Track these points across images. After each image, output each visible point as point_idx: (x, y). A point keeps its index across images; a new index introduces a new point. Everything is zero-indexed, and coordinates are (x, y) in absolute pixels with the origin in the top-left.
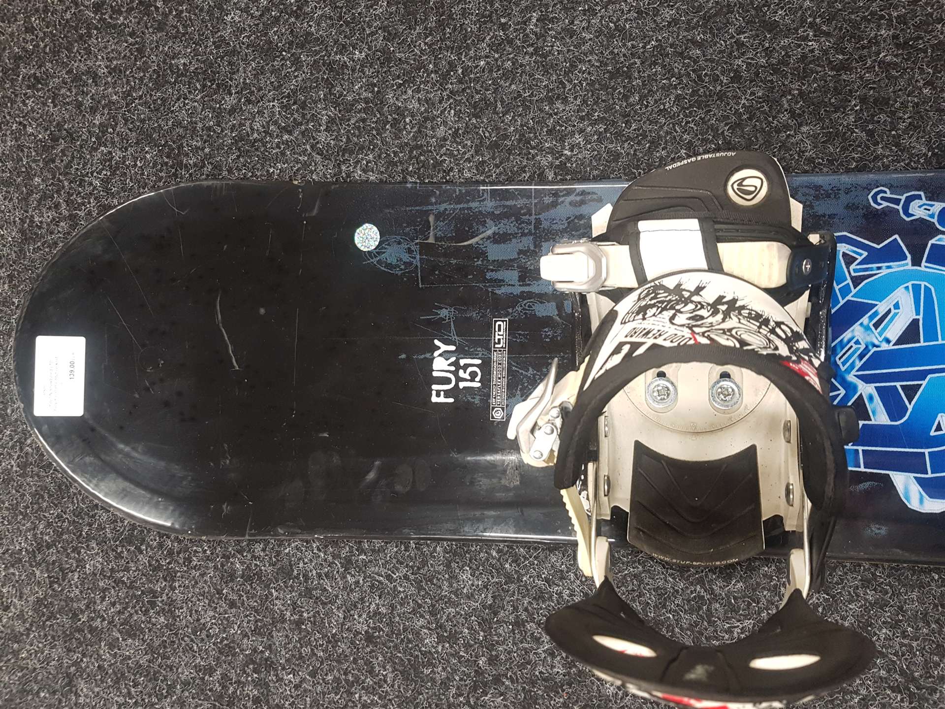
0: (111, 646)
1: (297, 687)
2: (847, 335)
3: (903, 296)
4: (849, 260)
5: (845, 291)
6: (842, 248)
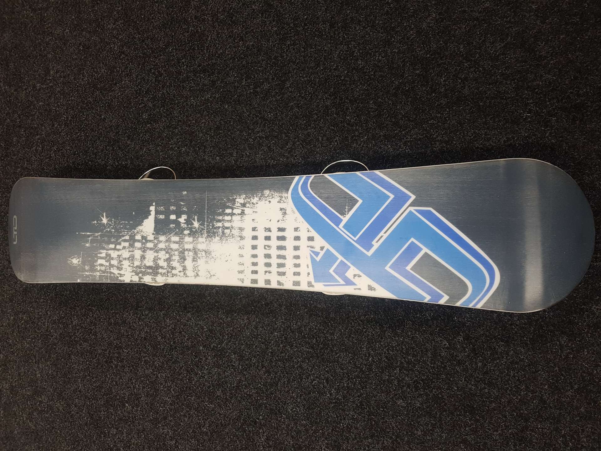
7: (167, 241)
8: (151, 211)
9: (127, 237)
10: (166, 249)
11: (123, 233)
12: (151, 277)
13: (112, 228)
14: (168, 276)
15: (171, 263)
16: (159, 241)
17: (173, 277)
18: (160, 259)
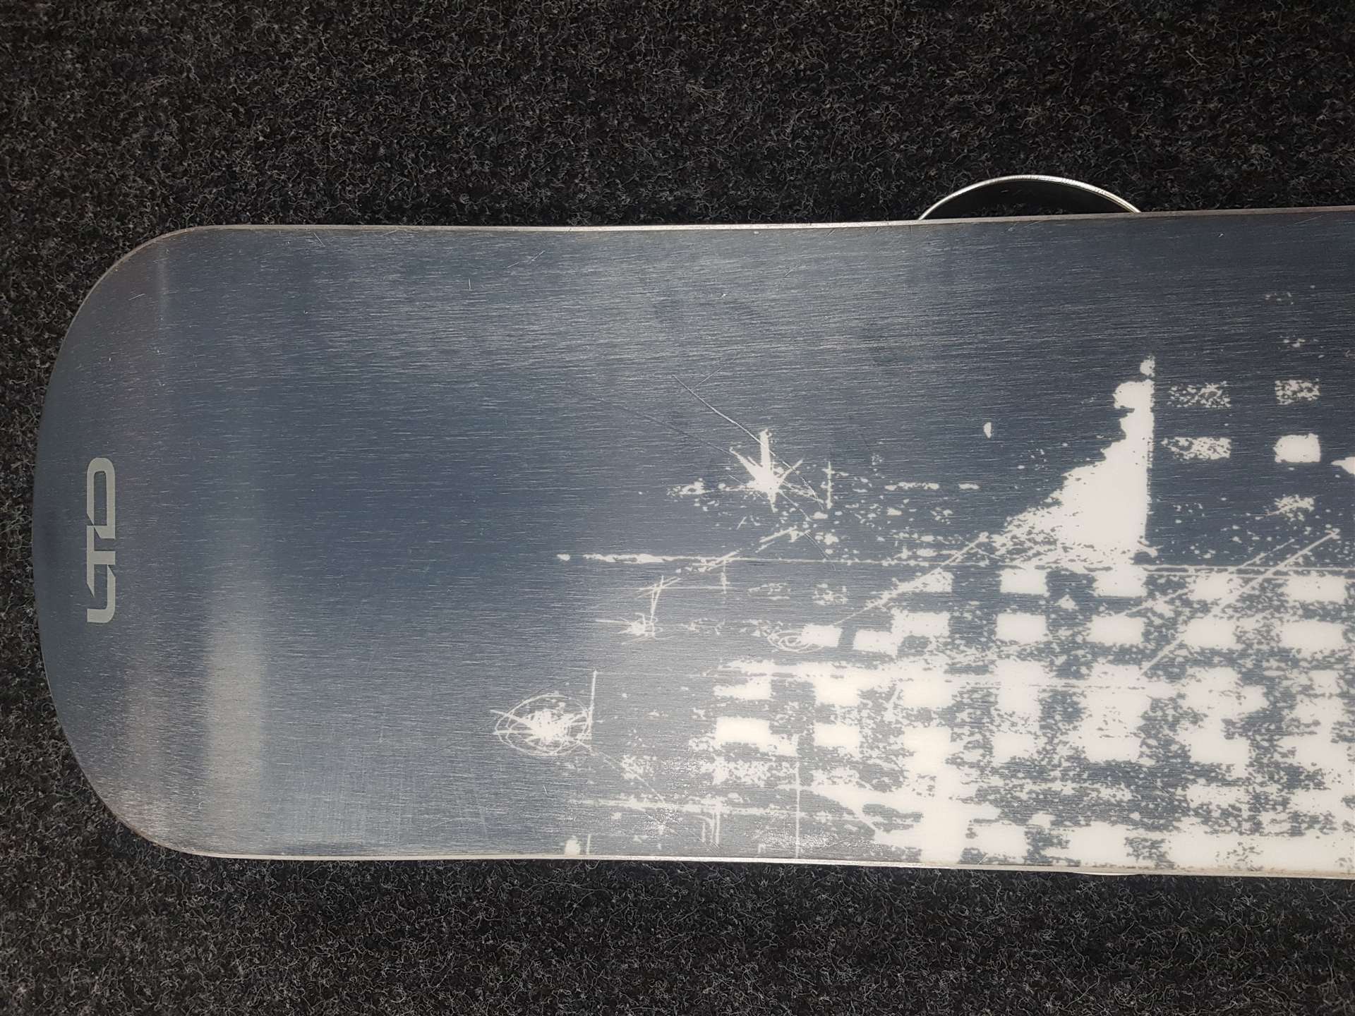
7: (1249, 603)
8: (1124, 412)
9: (938, 582)
10: (1243, 654)
11: (905, 553)
12: (1121, 832)
13: (826, 526)
14: (1257, 828)
15: (1285, 743)
16: (1187, 603)
17: (1295, 832)
18: (1196, 718)
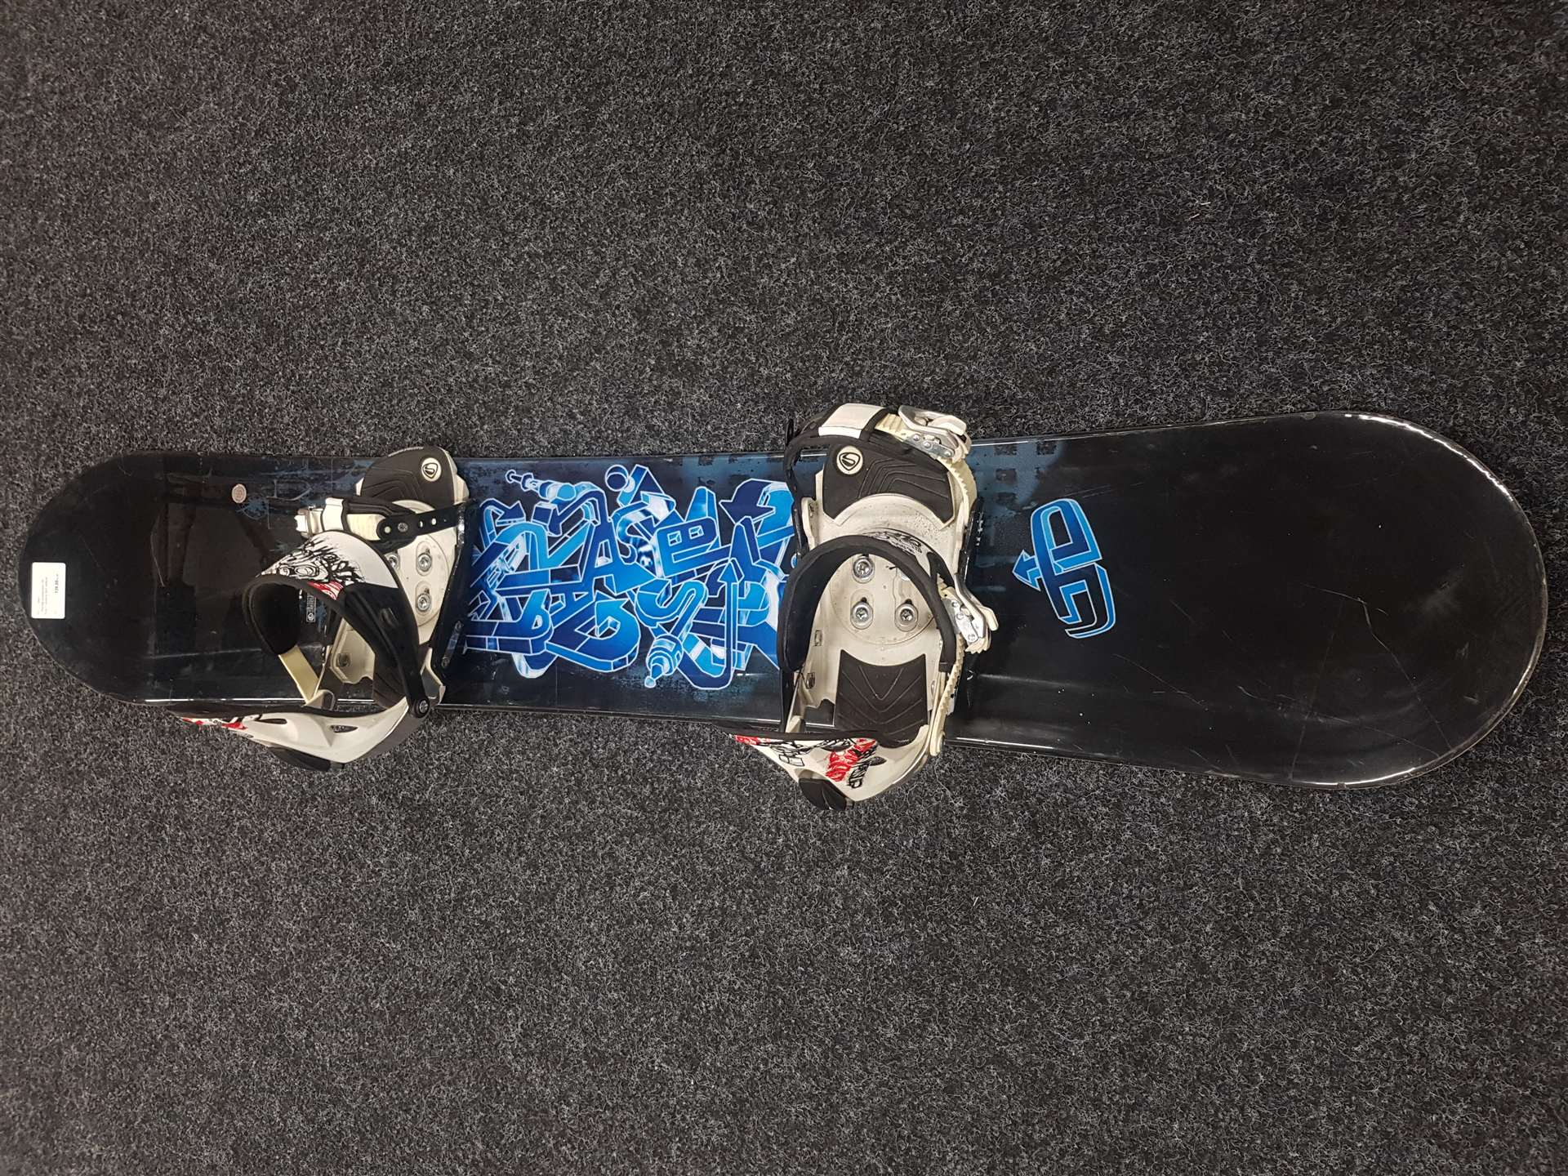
0: (90, 783)
1: (200, 808)
2: (492, 565)
3: (520, 540)
4: (495, 516)
5: (492, 536)
6: (492, 508)
